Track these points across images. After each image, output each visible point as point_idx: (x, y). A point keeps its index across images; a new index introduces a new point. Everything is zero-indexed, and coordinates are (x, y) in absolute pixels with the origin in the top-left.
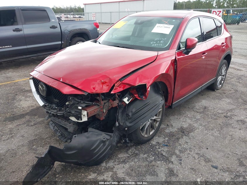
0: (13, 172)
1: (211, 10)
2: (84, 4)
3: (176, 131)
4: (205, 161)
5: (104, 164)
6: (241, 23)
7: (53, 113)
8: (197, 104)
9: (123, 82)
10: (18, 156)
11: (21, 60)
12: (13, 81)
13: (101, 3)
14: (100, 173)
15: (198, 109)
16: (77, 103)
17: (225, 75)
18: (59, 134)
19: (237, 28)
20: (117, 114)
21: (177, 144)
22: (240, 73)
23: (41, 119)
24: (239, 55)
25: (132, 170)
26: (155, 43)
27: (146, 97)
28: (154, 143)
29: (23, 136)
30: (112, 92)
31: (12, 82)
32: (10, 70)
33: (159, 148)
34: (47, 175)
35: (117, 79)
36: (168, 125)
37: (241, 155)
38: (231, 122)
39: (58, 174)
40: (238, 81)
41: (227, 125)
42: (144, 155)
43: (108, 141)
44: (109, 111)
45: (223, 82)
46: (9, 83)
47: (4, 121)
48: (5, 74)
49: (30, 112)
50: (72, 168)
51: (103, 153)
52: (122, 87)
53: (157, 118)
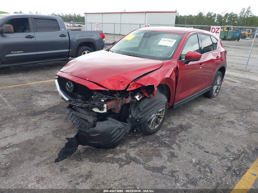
0: (45, 152)
1: (210, 27)
2: (85, 13)
3: (176, 127)
4: (199, 148)
5: (118, 148)
6: (241, 40)
7: (78, 106)
8: (194, 108)
9: (137, 82)
10: (46, 141)
11: (28, 65)
12: (26, 83)
13: (103, 13)
14: (116, 154)
15: (195, 112)
16: (100, 97)
17: (220, 85)
18: (78, 127)
19: (236, 44)
20: (130, 109)
21: (177, 136)
22: (234, 85)
23: (59, 115)
24: (236, 69)
25: (141, 152)
26: (160, 53)
27: (154, 95)
28: (158, 135)
29: (46, 127)
30: (127, 90)
31: (25, 85)
32: (20, 74)
33: (162, 139)
34: (74, 154)
35: (132, 80)
36: (169, 123)
37: (228, 145)
38: (222, 122)
39: (82, 153)
40: (232, 91)
41: (219, 124)
42: (150, 142)
43: (123, 129)
44: (122, 106)
45: (218, 91)
46: (22, 85)
47: (26, 116)
48: (16, 77)
49: (48, 109)
50: (93, 150)
51: (119, 138)
52: (136, 86)
53: (161, 114)
